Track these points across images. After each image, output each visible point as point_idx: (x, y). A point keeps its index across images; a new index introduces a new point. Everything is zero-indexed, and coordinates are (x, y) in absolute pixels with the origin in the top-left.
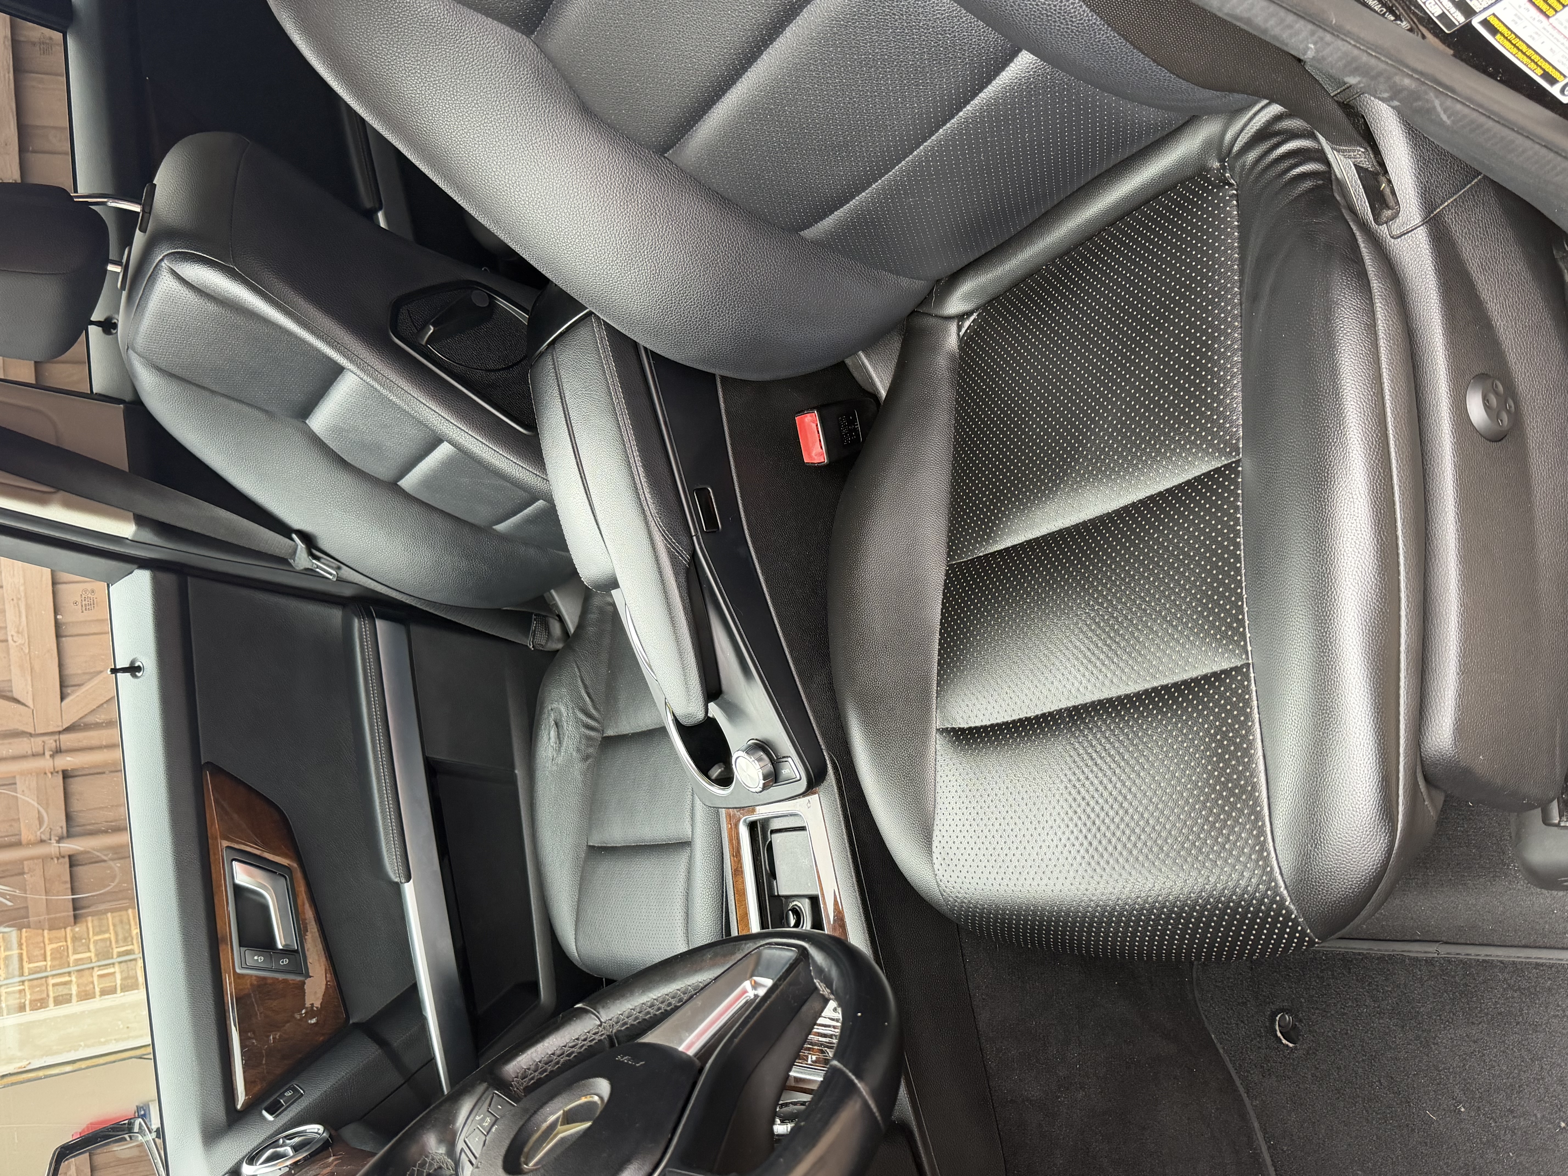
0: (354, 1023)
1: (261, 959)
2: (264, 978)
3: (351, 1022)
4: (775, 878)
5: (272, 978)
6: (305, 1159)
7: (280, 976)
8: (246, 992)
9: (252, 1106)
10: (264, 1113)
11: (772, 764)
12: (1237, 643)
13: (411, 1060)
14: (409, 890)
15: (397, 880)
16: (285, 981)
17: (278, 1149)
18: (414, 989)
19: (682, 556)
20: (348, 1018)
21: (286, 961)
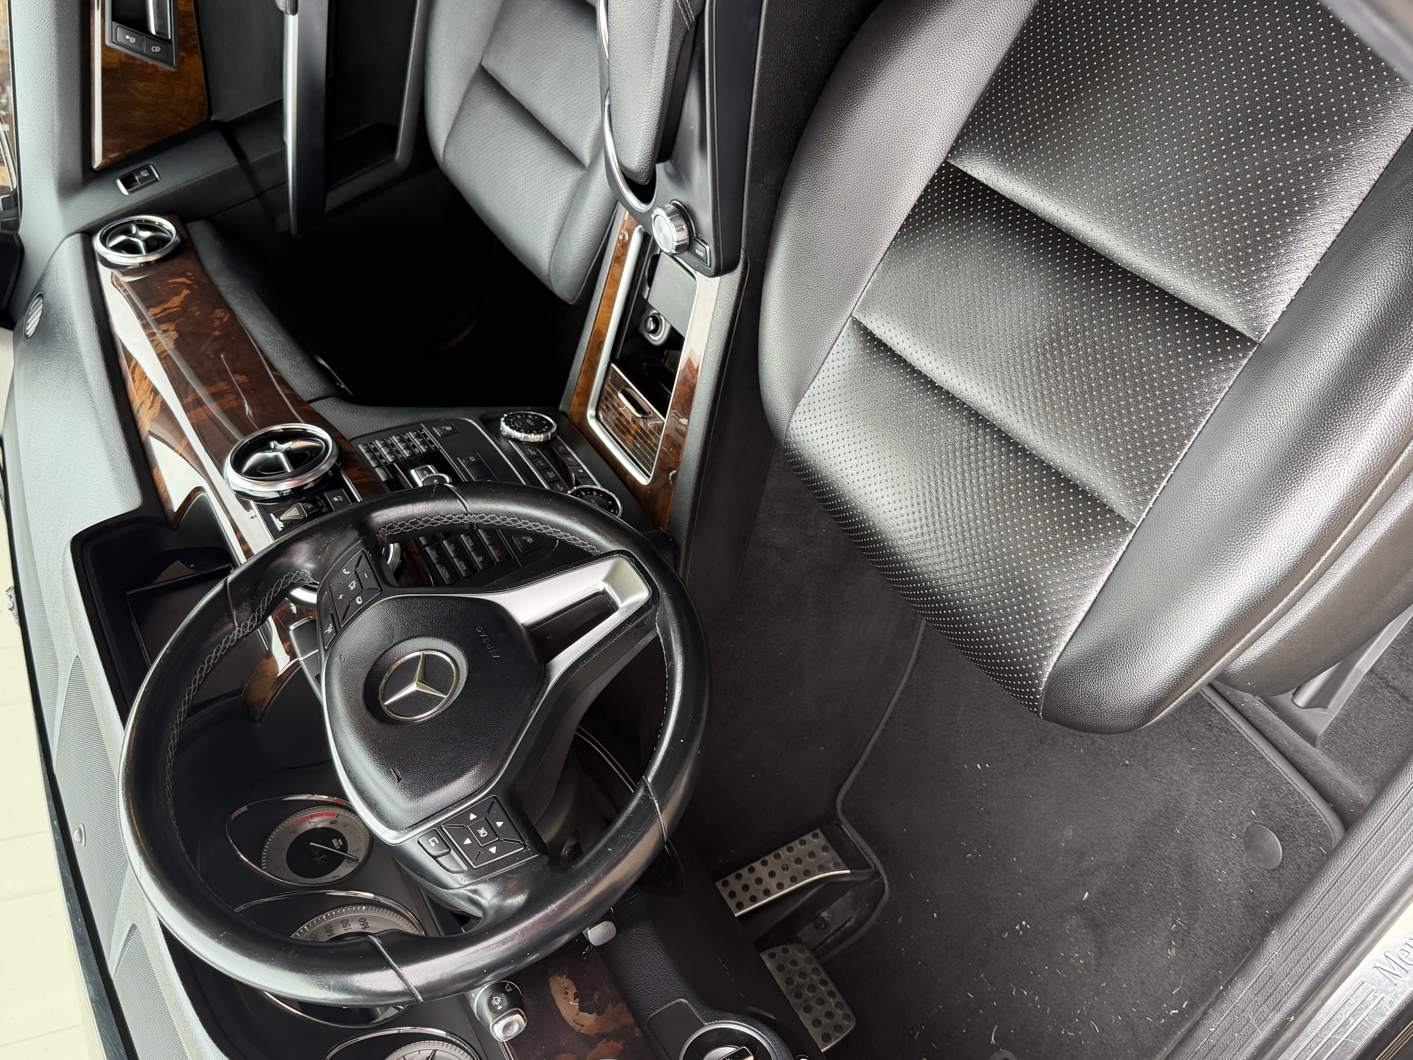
0: (215, 121)
1: (133, 40)
2: (134, 58)
3: (213, 118)
4: (650, 285)
5: (142, 60)
6: (157, 261)
7: (150, 62)
8: (114, 66)
9: (108, 170)
10: (119, 183)
11: (690, 238)
12: (1138, 503)
13: (264, 178)
14: (292, 23)
15: (282, 9)
16: (154, 67)
17: (132, 239)
18: (279, 106)
19: (687, 16)
20: (210, 113)
21: (158, 49)
